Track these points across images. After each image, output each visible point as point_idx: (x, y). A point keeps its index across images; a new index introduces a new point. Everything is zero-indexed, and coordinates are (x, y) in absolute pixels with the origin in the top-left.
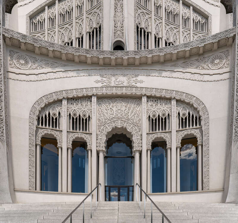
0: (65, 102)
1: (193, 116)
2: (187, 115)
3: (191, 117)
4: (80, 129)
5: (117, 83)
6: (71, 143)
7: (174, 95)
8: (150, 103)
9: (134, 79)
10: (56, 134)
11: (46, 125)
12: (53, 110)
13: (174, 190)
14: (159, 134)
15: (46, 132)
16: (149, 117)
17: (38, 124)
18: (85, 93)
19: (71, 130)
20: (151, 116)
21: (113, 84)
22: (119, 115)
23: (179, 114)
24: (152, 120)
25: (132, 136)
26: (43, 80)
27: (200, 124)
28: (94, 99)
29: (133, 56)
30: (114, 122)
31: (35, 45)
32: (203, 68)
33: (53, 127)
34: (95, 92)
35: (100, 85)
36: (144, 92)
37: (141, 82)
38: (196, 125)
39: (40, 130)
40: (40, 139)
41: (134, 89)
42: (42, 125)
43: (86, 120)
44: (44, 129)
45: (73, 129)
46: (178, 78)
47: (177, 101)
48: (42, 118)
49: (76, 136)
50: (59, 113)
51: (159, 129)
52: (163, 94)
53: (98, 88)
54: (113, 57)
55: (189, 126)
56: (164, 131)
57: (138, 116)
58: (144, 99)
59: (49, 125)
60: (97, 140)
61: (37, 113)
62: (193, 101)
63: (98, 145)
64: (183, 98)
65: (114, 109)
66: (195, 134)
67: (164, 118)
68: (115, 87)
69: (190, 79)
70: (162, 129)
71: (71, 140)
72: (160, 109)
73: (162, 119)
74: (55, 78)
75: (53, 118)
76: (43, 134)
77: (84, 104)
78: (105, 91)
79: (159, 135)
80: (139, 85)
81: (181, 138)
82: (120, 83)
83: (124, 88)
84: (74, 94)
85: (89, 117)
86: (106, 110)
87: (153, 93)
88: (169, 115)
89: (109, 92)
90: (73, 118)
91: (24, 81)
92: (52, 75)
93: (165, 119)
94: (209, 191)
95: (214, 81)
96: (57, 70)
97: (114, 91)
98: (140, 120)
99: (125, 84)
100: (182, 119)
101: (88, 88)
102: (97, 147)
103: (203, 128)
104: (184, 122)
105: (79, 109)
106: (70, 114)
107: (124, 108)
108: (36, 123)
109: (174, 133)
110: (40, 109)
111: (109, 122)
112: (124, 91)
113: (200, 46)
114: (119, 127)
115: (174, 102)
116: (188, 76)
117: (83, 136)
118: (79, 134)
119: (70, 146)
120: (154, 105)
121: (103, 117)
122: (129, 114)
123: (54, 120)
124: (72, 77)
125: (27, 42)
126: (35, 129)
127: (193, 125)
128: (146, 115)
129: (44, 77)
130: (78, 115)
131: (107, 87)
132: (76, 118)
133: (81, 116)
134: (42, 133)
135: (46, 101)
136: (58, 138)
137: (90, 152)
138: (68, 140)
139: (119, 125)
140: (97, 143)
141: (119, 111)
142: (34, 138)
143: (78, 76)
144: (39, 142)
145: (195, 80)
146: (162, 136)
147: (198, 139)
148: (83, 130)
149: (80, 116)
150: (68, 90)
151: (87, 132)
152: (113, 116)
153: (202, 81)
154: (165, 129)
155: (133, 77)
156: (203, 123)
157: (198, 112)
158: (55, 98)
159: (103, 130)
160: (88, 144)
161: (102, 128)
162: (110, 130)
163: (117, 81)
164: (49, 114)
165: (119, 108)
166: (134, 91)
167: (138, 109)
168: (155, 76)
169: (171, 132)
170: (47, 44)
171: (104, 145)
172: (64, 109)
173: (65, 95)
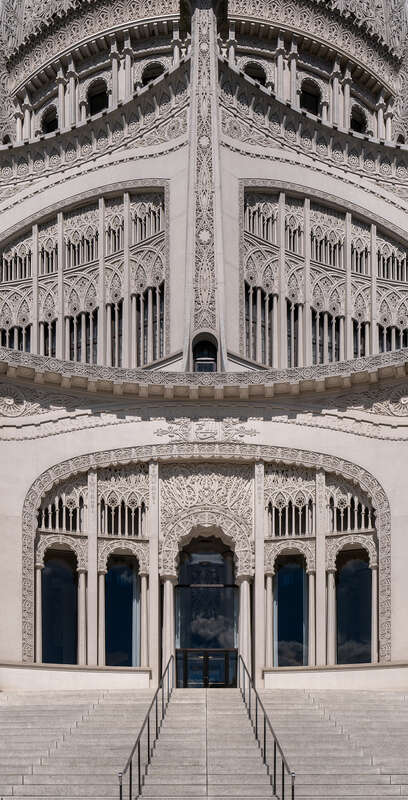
0: (92, 478)
1: (360, 506)
2: (349, 504)
3: (356, 508)
4: (123, 532)
5: (202, 436)
6: (106, 560)
7: (320, 463)
8: (272, 477)
9: (238, 426)
10: (74, 544)
11: (54, 526)
12: (68, 494)
13: (321, 662)
14: (291, 543)
15: (54, 540)
16: (270, 504)
17: (40, 526)
18: (134, 457)
19: (106, 535)
20: (274, 504)
21: (192, 438)
22: (206, 501)
23: (332, 500)
24: (277, 511)
25: (234, 544)
26: (50, 435)
27: (373, 526)
28: (154, 469)
29: (236, 384)
30: (196, 514)
31: (37, 369)
32: (379, 412)
33: (68, 528)
34: (155, 454)
35: (166, 439)
36: (258, 454)
37: (253, 433)
38: (366, 526)
39: (42, 536)
40: (42, 555)
41: (238, 447)
42: (47, 526)
43: (136, 511)
44: (50, 533)
45: (110, 532)
46: (329, 428)
47: (327, 475)
48: (47, 510)
49: (117, 546)
50: (81, 499)
51: (290, 532)
52: (299, 460)
53: (162, 445)
54: (194, 387)
55: (352, 527)
56: (301, 536)
57: (246, 504)
58: (259, 469)
59: (61, 526)
60: (159, 553)
61: (38, 503)
62: (359, 477)
63: (162, 564)
64: (340, 469)
65: (197, 487)
66: (364, 545)
67: (300, 509)
68: (198, 443)
69: (352, 432)
70: (297, 532)
71: (106, 554)
72: (292, 489)
73: (297, 510)
74: (74, 430)
75: (67, 510)
76: (49, 545)
77: (133, 478)
78: (176, 453)
79: (290, 545)
80: (247, 439)
81: (335, 552)
82: (208, 435)
83: (217, 446)
84: (113, 460)
85: (143, 504)
86: (179, 489)
87: (278, 457)
88: (310, 501)
89: (185, 454)
90: (109, 509)
91: (13, 439)
92: (68, 424)
93: (304, 509)
94: (390, 663)
95: (400, 439)
96: (78, 411)
97: (197, 452)
98: (250, 510)
99: (220, 437)
100: (338, 511)
101: (141, 447)
102: (159, 568)
103: (379, 535)
104: (341, 520)
105: (121, 489)
106: (103, 501)
107: (215, 486)
108: (35, 523)
109: (321, 540)
110: (44, 495)
111: (186, 515)
112: (217, 452)
113: (370, 371)
114: (206, 526)
115: (321, 478)
116: (349, 425)
117: (131, 546)
118: (123, 543)
119: (104, 569)
120: (280, 480)
121: (171, 505)
122: (228, 498)
123: (71, 515)
124: (109, 424)
125: (22, 364)
126: (34, 536)
127: (359, 526)
128: (263, 500)
129: (52, 428)
130: (119, 503)
131: (180, 443)
132: (116, 509)
133: (127, 503)
134: (46, 542)
135: (54, 478)
136: (78, 553)
137: (144, 580)
138: (100, 554)
139: (206, 522)
140: (159, 560)
141: (207, 492)
142: (31, 555)
143: (120, 423)
144: (40, 563)
145: (364, 435)
146: (297, 545)
147: (370, 555)
148: (130, 533)
149: (123, 503)
150: (99, 453)
151: (140, 537)
152: (194, 503)
153: (376, 437)
154: (304, 531)
155: (235, 424)
156: (378, 523)
157: (370, 499)
158: (73, 469)
159: (172, 532)
160: (141, 562)
161: (170, 527)
162: (188, 532)
163: (203, 430)
164: (61, 502)
165: (206, 486)
166: (238, 453)
167: (246, 488)
168: (282, 421)
169: (315, 538)
170: (61, 366)
171: (175, 564)
172: (92, 492)
173: (93, 463)
